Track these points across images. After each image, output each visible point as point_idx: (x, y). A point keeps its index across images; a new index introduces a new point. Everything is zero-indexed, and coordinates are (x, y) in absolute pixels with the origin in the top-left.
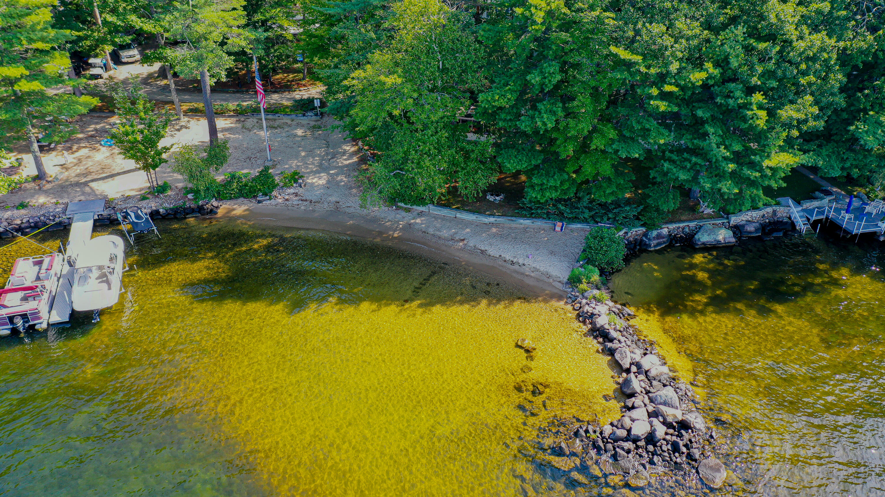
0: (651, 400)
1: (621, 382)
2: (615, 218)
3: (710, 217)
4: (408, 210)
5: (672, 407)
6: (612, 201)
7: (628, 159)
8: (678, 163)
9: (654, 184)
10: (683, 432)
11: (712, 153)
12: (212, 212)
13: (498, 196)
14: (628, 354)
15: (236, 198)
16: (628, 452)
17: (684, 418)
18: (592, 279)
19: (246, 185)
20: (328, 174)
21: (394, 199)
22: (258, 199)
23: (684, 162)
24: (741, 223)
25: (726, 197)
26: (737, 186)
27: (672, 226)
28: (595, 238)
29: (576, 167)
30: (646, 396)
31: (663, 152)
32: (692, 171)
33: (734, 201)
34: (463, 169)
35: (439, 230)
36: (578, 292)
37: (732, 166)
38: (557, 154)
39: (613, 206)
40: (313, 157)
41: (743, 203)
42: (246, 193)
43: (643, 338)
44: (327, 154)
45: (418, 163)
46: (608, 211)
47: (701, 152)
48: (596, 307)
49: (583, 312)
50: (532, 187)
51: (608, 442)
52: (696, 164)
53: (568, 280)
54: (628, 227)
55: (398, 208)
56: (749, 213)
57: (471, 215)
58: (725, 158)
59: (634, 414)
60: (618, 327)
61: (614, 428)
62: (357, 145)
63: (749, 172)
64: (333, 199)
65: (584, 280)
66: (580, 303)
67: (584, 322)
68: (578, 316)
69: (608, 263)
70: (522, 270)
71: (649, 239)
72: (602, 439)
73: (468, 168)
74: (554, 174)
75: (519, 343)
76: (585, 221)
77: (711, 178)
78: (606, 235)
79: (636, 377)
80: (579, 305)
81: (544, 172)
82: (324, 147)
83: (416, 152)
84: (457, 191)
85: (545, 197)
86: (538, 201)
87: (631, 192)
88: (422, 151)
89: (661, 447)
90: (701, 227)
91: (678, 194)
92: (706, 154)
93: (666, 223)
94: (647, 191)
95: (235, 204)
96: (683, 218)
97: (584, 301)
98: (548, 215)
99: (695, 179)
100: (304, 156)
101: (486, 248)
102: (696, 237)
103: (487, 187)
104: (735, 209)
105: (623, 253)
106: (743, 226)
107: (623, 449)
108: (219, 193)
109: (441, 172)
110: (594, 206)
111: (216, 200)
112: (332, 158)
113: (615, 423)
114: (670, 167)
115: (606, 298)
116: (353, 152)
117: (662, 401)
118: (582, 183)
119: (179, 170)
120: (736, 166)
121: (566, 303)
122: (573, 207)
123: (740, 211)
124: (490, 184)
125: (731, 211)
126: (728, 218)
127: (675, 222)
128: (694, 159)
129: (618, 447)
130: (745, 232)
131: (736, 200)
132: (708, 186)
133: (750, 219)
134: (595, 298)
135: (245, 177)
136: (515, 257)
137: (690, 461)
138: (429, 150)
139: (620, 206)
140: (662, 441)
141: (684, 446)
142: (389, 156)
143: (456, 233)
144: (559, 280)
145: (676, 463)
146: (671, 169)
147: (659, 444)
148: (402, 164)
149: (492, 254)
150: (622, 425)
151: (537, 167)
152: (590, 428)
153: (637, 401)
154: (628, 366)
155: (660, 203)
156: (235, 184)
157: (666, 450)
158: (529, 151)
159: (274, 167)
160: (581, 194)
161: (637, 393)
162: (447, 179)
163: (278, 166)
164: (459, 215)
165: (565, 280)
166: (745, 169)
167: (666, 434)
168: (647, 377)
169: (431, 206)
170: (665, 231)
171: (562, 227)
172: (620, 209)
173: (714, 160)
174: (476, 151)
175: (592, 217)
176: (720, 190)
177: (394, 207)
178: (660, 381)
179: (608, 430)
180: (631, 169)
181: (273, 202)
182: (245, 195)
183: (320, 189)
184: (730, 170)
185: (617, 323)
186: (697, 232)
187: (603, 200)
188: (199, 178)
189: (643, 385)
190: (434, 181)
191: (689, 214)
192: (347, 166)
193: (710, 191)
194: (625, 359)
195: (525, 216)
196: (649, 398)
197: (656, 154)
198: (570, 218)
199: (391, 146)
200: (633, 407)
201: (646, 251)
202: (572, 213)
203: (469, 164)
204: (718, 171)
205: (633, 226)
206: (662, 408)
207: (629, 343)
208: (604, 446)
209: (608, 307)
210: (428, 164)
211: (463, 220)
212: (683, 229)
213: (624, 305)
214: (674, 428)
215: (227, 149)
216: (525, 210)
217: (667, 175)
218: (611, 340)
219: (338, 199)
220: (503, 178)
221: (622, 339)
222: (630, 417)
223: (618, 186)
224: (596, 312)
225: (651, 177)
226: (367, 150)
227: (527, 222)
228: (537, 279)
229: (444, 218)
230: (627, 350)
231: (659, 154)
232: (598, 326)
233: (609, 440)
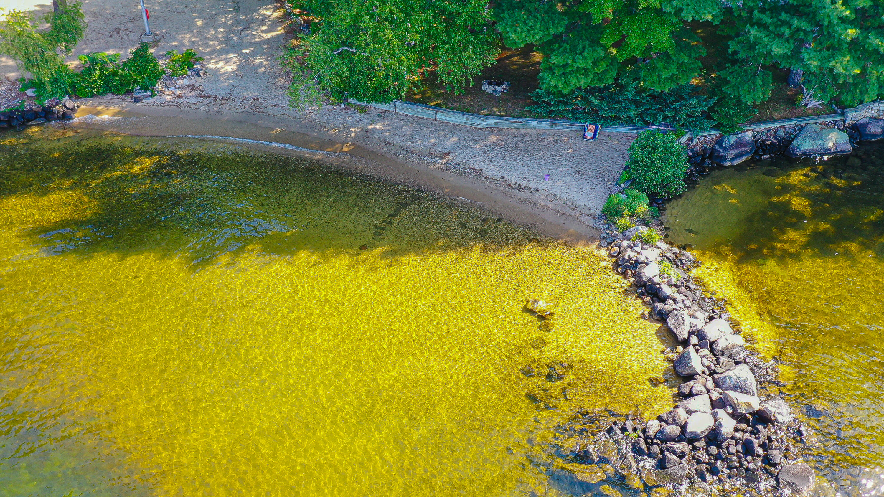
0: (717, 384)
1: (675, 359)
2: (675, 116)
3: (817, 113)
4: (364, 110)
5: (747, 393)
6: (671, 91)
7: (696, 24)
8: (772, 28)
9: (734, 62)
10: (760, 427)
11: (823, 11)
12: (65, 117)
13: (499, 85)
14: (687, 319)
15: (100, 94)
16: (682, 456)
17: (762, 408)
18: (638, 210)
19: (114, 74)
20: (240, 54)
21: (342, 92)
22: (134, 95)
23: (780, 26)
24: (862, 122)
25: (841, 81)
26: (858, 64)
27: (758, 128)
28: (644, 148)
29: (617, 38)
30: (710, 378)
31: (751, 11)
32: (792, 41)
33: (852, 88)
34: (444, 43)
35: (410, 140)
36: (617, 229)
37: (852, 32)
38: (589, 16)
39: (673, 99)
40: (216, 29)
41: (867, 90)
42: (116, 86)
43: (709, 295)
44: (237, 22)
45: (375, 35)
46: (665, 106)
47: (807, 10)
48: (643, 251)
49: (623, 259)
50: (550, 70)
51: (653, 444)
52: (798, 29)
53: (603, 212)
54: (694, 130)
55: (348, 106)
56: (875, 106)
57: (459, 115)
58: (843, 20)
59: (693, 403)
60: (674, 281)
61: (663, 424)
62: (282, 7)
63: (877, 41)
64: (249, 94)
65: (626, 212)
66: (620, 247)
67: (624, 274)
68: (617, 265)
69: (662, 186)
70: (533, 198)
71: (725, 149)
72: (645, 440)
73: (452, 41)
74: (584, 48)
75: (530, 306)
76: (630, 122)
77: (820, 51)
78: (660, 143)
79: (697, 351)
80: (617, 249)
81: (568, 47)
82: (231, 12)
83: (372, 16)
84: (436, 78)
85: (569, 85)
86: (560, 92)
87: (700, 76)
88: (380, 15)
89: (727, 448)
90: (802, 127)
91: (770, 78)
92: (814, 13)
93: (751, 123)
94: (723, 74)
95: (100, 104)
96: (776, 115)
97: (625, 243)
98: (574, 114)
99: (796, 54)
100: (202, 27)
101: (482, 166)
102: (795, 143)
103: (481, 72)
104: (854, 99)
105: (684, 170)
106: (865, 125)
107: (674, 452)
108: (73, 86)
109: (411, 48)
110: (643, 98)
111: (70, 98)
112: (245, 29)
113: (665, 417)
114: (759, 35)
115: (657, 237)
116: (278, 18)
117: (732, 385)
118: (626, 63)
119: (8, 51)
120: (858, 31)
121: (599, 247)
122: (612, 100)
123: (862, 102)
124: (486, 67)
125: (848, 103)
126: (842, 114)
127: (764, 122)
128: (796, 22)
129: (668, 450)
130: (867, 135)
131: (856, 85)
132: (814, 64)
133: (876, 115)
134: (640, 238)
135: (112, 61)
136: (524, 179)
137: (768, 467)
138: (392, 13)
139: (682, 98)
140: (729, 440)
141: (760, 446)
142: (330, 24)
143: (435, 144)
144: (588, 212)
145: (747, 469)
146: (761, 39)
147: (725, 444)
148: (351, 35)
149: (490, 174)
150: (674, 420)
151: (557, 38)
152: (629, 425)
153: (697, 386)
154: (686, 336)
155: (742, 93)
156: (98, 73)
157: (734, 451)
158: (546, 12)
159: (155, 44)
160: (623, 81)
161: (697, 374)
162: (421, 60)
163: (162, 44)
164: (440, 116)
165: (598, 212)
166: (872, 36)
167: (736, 430)
168: (712, 352)
169: (399, 104)
170: (748, 135)
171: (595, 132)
172: (684, 102)
173: (826, 23)
174: (464, 15)
175: (641, 116)
176: (832, 70)
177: (343, 106)
178: (730, 356)
179: (654, 426)
180: (701, 40)
181: (157, 99)
182: (113, 89)
183: (229, 78)
184: (849, 39)
185: (672, 274)
186: (796, 136)
187: (657, 89)
188: (40, 63)
189: (706, 362)
190: (400, 64)
191: (785, 109)
192: (268, 41)
193: (818, 72)
194: (682, 327)
195: (539, 117)
196: (714, 382)
197: (740, 15)
198: (607, 118)
199: (333, 7)
200: (691, 395)
201: (721, 167)
202: (610, 110)
203: (453, 35)
204: (832, 40)
205: (701, 128)
206: (732, 394)
207: (688, 303)
208: (648, 449)
209: (659, 251)
210: (389, 36)
211: (447, 123)
212: (775, 132)
213: (684, 247)
214: (747, 421)
215: (81, 16)
216: (540, 107)
217: (754, 49)
218: (663, 299)
219: (256, 94)
220: (507, 58)
221: (679, 297)
222: (686, 408)
223: (680, 66)
224: (642, 258)
225: (730, 51)
226: (298, 16)
227: (543, 125)
228: (557, 211)
229: (418, 121)
230: (686, 313)
231: (744, 14)
232: (645, 279)
233: (655, 441)
